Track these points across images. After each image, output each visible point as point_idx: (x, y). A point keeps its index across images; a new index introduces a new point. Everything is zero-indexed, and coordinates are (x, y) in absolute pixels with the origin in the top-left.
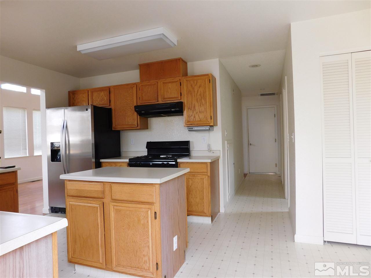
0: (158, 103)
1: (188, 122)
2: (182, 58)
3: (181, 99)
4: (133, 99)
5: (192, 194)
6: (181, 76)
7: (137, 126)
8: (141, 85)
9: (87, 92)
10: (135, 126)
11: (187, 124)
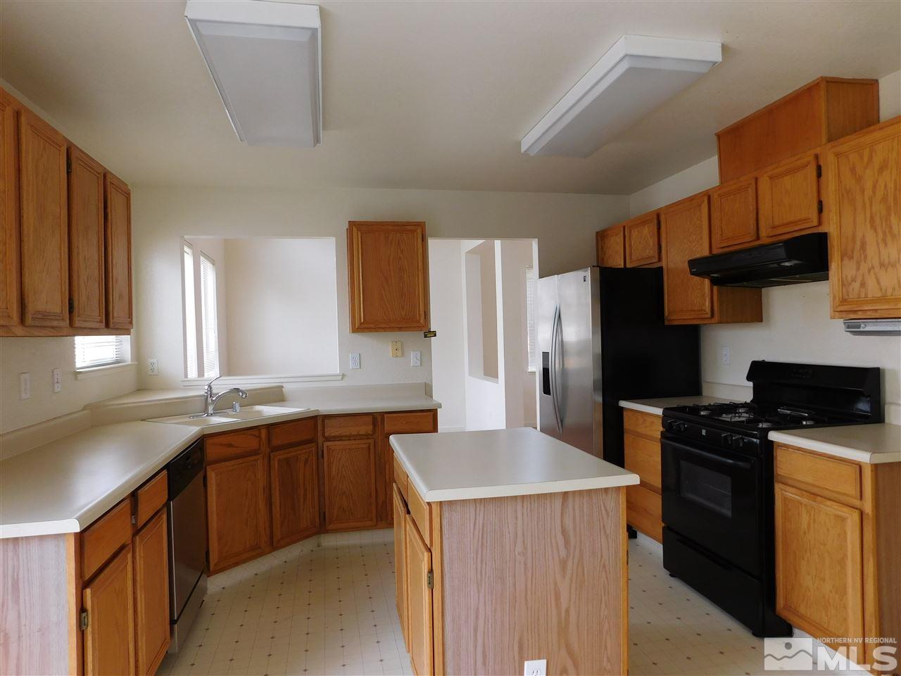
0: (758, 243)
1: (844, 301)
2: (824, 75)
3: (820, 223)
4: (701, 238)
5: (808, 561)
6: (824, 140)
7: (709, 315)
8: (719, 195)
9: (622, 229)
10: (706, 316)
11: (839, 309)
